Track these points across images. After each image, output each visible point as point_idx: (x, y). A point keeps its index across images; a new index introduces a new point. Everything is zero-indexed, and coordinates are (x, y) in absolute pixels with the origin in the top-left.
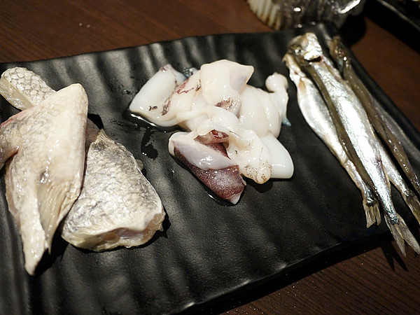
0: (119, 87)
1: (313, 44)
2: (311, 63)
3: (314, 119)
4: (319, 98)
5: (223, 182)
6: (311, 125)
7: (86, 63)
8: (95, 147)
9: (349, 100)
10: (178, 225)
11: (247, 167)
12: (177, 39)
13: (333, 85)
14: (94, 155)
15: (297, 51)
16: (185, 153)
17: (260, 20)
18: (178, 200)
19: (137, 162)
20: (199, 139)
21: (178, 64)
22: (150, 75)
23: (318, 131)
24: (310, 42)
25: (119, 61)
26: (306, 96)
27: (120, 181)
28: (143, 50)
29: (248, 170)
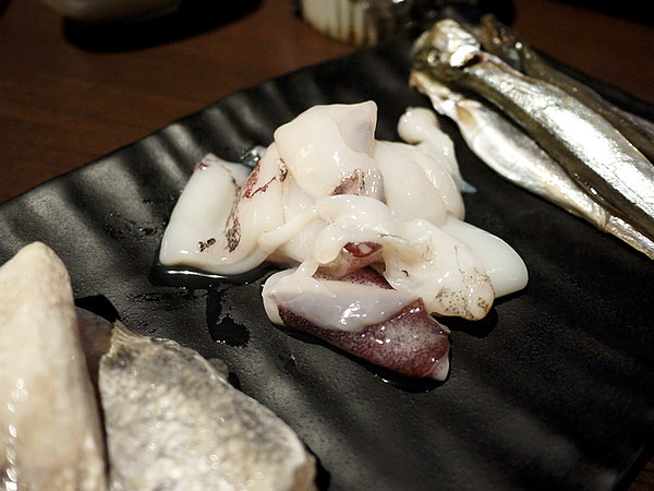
0: (127, 227)
1: (456, 37)
2: (466, 70)
3: (512, 165)
4: (507, 125)
5: (405, 343)
6: (512, 177)
7: (46, 202)
8: (112, 364)
9: (566, 107)
10: (347, 469)
11: (440, 295)
12: (210, 106)
13: (523, 93)
14: (113, 382)
15: (431, 59)
16: (304, 310)
17: (338, 42)
18: (326, 417)
19: (214, 365)
20: (323, 272)
21: (227, 149)
22: (179, 186)
23: (529, 183)
24: (450, 36)
25: (110, 178)
26: (480, 131)
27: (191, 421)
28: (152, 145)
29: (446, 301)
